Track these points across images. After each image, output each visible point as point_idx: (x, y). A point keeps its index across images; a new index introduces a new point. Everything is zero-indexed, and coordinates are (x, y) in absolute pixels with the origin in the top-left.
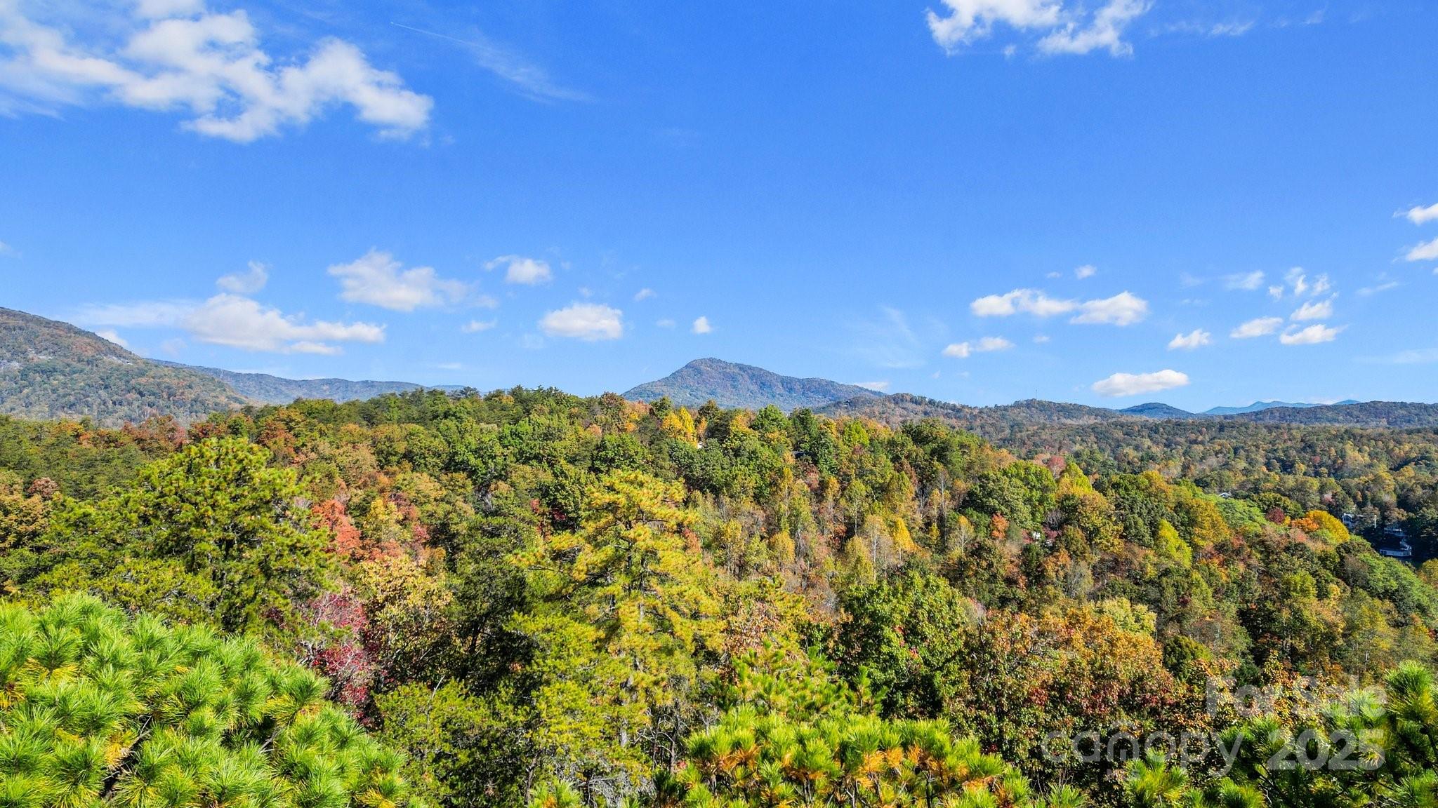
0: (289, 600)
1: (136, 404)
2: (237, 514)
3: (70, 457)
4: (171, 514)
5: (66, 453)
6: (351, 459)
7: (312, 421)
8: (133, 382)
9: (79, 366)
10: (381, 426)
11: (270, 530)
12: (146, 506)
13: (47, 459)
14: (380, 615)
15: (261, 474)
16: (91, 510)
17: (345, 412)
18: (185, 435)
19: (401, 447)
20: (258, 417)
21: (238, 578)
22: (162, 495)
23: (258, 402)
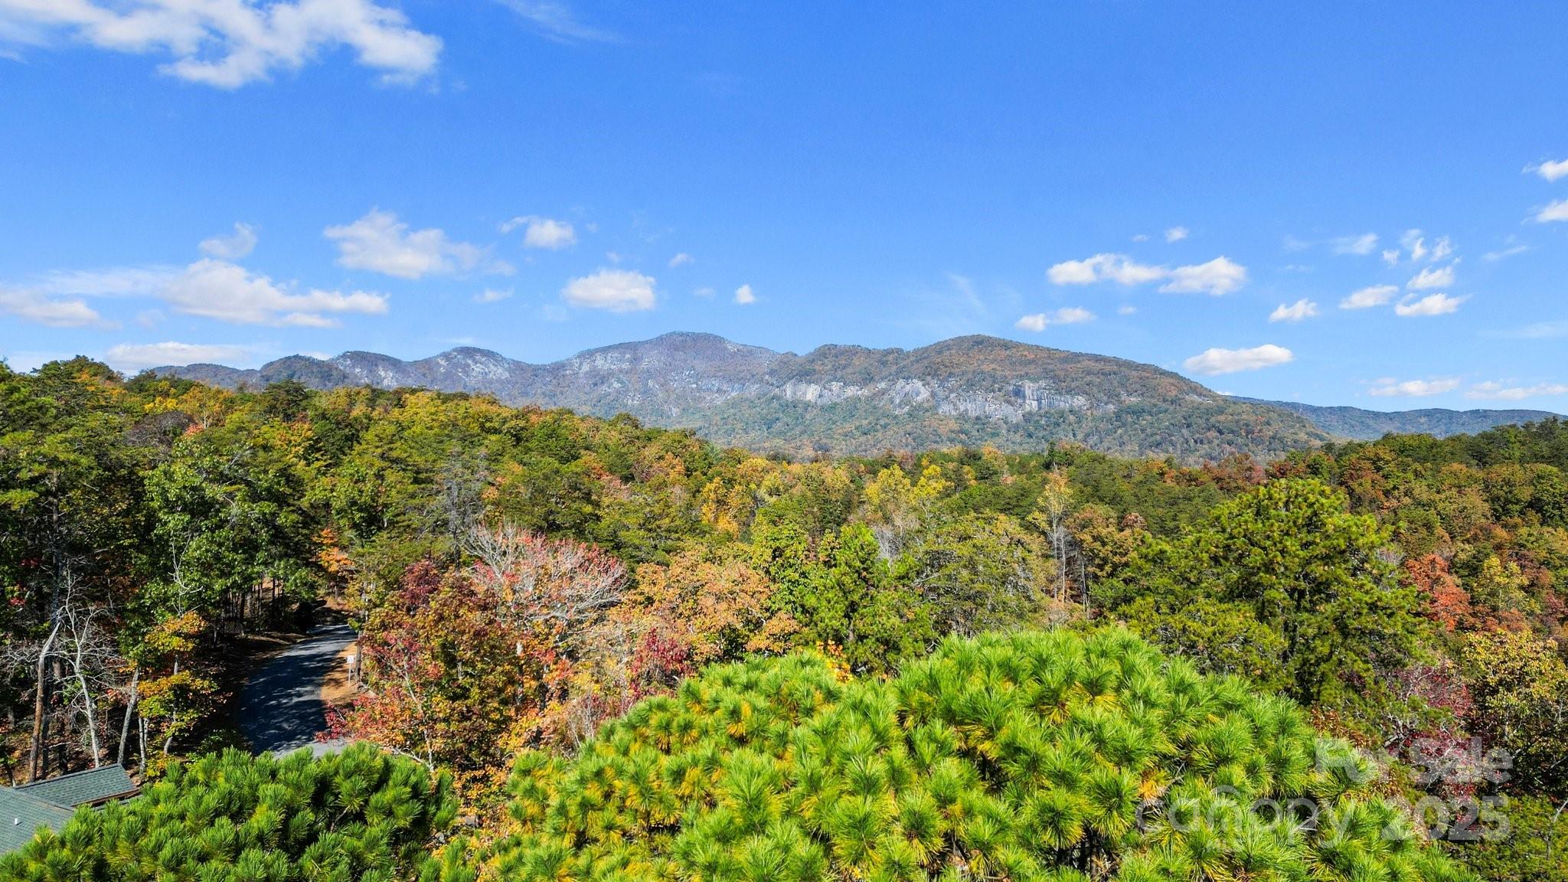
0: (1370, 666)
1: (1216, 442)
2: (1308, 562)
3: (1156, 495)
4: (1241, 556)
5: (1153, 490)
6: (1455, 506)
7: (1405, 459)
8: (1213, 420)
9: (1164, 406)
10: (1496, 467)
11: (1346, 583)
12: (1217, 547)
13: (1136, 496)
14: (1492, 701)
15: (1336, 520)
16: (1167, 548)
17: (1448, 449)
18: (1262, 474)
19: (1526, 494)
20: (1340, 455)
21: (1311, 632)
22: (1232, 537)
23: (1340, 438)
